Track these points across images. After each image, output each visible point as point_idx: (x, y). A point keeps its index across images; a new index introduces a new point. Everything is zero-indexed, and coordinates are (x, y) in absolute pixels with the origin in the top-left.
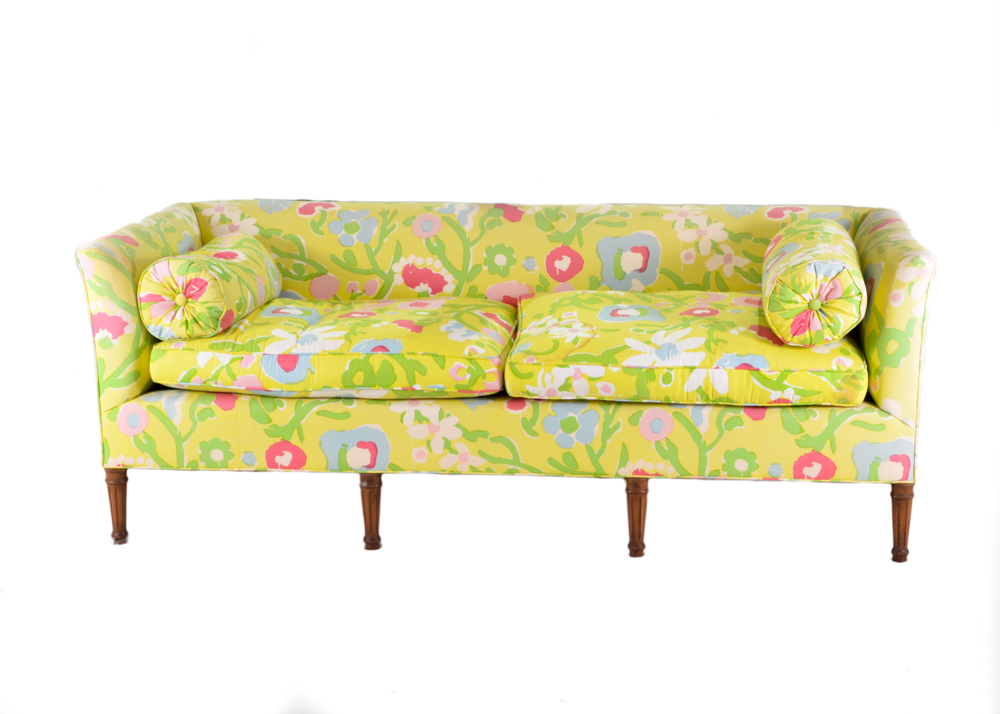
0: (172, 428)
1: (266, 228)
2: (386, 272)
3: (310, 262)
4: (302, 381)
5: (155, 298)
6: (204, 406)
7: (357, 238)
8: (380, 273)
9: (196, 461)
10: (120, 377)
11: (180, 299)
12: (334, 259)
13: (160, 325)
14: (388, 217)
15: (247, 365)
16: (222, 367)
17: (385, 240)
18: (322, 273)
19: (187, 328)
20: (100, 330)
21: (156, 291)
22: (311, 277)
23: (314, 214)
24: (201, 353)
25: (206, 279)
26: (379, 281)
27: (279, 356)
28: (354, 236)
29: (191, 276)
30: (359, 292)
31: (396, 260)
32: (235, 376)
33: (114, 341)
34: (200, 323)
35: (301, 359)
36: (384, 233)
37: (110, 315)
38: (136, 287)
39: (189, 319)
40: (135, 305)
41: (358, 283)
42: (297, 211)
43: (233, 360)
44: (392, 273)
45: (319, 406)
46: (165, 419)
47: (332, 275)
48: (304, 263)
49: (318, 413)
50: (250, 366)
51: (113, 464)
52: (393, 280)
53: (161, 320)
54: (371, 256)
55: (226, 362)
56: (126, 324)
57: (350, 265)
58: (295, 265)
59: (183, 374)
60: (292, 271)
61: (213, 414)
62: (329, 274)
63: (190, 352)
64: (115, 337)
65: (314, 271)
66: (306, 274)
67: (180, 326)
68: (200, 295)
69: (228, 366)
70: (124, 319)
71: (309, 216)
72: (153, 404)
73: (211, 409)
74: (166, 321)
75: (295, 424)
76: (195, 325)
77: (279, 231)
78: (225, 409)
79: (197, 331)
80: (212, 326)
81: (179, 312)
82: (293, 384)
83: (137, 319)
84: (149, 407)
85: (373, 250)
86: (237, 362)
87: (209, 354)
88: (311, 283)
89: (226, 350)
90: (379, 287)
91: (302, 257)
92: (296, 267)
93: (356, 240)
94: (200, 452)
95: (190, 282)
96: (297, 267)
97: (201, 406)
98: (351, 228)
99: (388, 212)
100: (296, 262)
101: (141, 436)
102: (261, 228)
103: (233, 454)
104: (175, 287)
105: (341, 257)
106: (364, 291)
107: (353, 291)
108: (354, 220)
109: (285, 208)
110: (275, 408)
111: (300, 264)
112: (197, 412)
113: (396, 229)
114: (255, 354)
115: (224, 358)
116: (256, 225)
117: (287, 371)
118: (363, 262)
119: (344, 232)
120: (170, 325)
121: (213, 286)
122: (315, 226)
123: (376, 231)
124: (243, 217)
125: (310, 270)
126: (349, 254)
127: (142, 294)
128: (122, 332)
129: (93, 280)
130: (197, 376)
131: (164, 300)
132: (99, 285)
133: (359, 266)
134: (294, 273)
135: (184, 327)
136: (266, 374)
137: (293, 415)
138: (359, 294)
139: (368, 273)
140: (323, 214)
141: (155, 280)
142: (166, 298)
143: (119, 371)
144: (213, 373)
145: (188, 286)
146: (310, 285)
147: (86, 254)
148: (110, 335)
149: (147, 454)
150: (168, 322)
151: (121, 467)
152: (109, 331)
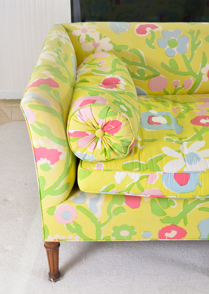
0: (94, 219)
1: (117, 45)
2: (197, 74)
3: (148, 68)
4: (192, 191)
5: (81, 134)
6: (118, 206)
7: (177, 51)
8: (194, 74)
9: (110, 237)
10: (57, 189)
11: (99, 133)
12: (163, 65)
13: (85, 153)
14: (195, 36)
15: (152, 182)
16: (134, 184)
17: (195, 52)
18: (156, 75)
19: (106, 154)
20: (41, 159)
21: (82, 129)
22: (149, 78)
23: (147, 34)
24: (117, 173)
25: (121, 121)
26: (193, 80)
27: (175, 174)
28: (175, 49)
29: (110, 118)
30: (180, 86)
31: (203, 66)
32: (143, 189)
33: (52, 166)
34: (115, 150)
35: (192, 176)
36: (194, 47)
37: (48, 149)
38: (66, 125)
39: (107, 148)
40: (65, 138)
41: (179, 81)
42: (136, 32)
43: (142, 178)
44: (201, 74)
45: (201, 204)
46: (89, 214)
47: (163, 76)
48: (144, 69)
49: (199, 209)
50: (154, 182)
51: (51, 239)
52: (202, 79)
53: (86, 149)
54: (187, 63)
55: (137, 179)
56: (60, 153)
57: (173, 69)
58: (138, 70)
59: (104, 188)
60: (137, 74)
61: (124, 211)
62: (161, 75)
63: (109, 172)
64: (52, 163)
65: (151, 73)
66: (146, 76)
67: (101, 154)
68: (116, 132)
69: (138, 182)
70: (59, 151)
71: (144, 35)
72: (81, 205)
73: (123, 208)
74: (89, 150)
75: (183, 216)
76: (112, 153)
77: (126, 47)
78: (133, 207)
79: (113, 156)
80: (123, 152)
81: (99, 143)
82: (185, 193)
83: (67, 148)
84: (77, 207)
85: (188, 59)
86: (145, 180)
87: (124, 174)
88: (149, 82)
89: (135, 169)
90: (193, 83)
91: (143, 64)
92: (139, 71)
93: (176, 52)
94: (113, 232)
95: (108, 123)
96: (141, 72)
97: (115, 206)
98: (173, 44)
99: (194, 31)
100: (139, 68)
101: (72, 224)
102: (114, 44)
103: (136, 233)
104: (95, 125)
105: (168, 64)
106: (183, 86)
107: (176, 86)
108: (173, 38)
109: (127, 30)
110: (169, 206)
111: (141, 69)
112: (112, 209)
113: (201, 44)
114: (157, 173)
115: (135, 176)
116: (111, 42)
117: (181, 185)
118: (182, 67)
119: (168, 47)
120: (93, 153)
121: (126, 125)
122: (149, 43)
123: (188, 45)
124: (101, 37)
125: (148, 73)
126: (173, 62)
127: (70, 130)
128: (58, 160)
129: (35, 125)
130: (115, 189)
131: (88, 135)
132: (39, 128)
133: (179, 70)
134: (138, 75)
135: (104, 154)
136: (166, 188)
137: (182, 210)
138: (180, 88)
139: (185, 74)
140: (153, 33)
141: (80, 121)
142: (89, 133)
143: (56, 185)
144: (127, 187)
145: (105, 125)
146: (149, 83)
147: (29, 106)
148: (49, 162)
149: (76, 234)
150: (92, 151)
151: (57, 241)
152: (48, 159)
